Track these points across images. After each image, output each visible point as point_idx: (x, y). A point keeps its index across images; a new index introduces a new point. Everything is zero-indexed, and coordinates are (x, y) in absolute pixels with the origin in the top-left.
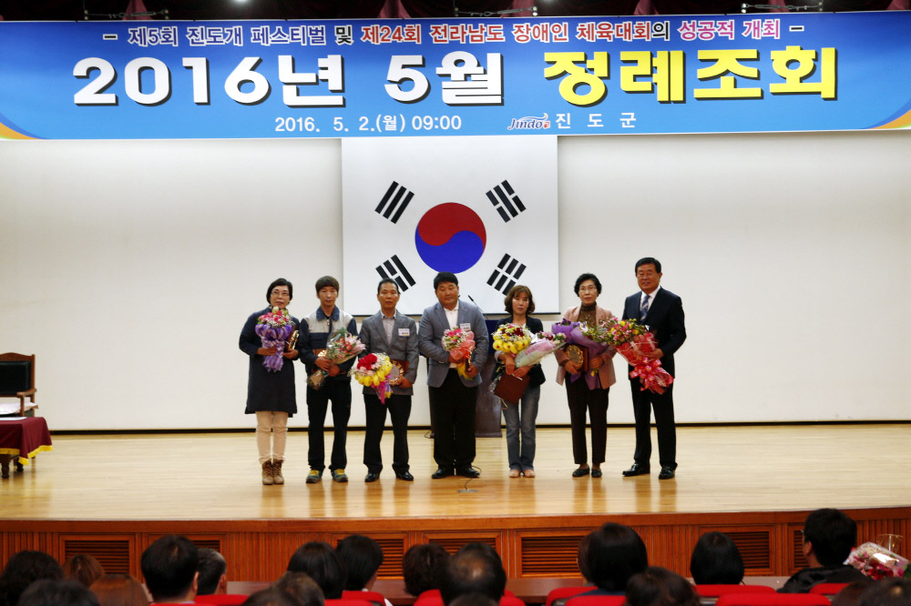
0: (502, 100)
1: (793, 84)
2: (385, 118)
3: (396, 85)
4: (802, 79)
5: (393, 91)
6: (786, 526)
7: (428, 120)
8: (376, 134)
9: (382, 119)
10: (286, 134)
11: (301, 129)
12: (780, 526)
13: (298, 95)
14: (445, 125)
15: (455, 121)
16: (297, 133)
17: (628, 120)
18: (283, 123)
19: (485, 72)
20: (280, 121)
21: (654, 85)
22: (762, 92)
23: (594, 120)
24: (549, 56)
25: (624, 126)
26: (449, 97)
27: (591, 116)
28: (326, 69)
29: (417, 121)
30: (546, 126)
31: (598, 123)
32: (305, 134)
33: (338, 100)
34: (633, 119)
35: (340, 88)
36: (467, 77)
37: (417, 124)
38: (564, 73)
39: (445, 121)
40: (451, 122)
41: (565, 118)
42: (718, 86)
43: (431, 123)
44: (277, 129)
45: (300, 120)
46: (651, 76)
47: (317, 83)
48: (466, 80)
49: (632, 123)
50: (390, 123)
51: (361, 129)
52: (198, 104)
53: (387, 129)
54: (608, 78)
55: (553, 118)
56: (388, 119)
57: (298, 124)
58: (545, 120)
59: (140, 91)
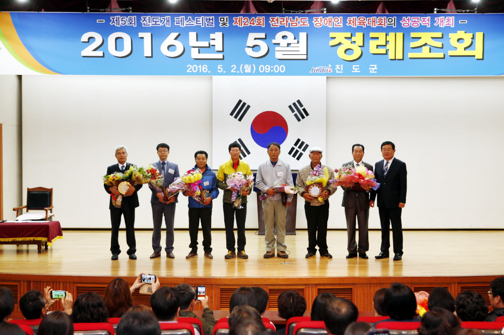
0: (307, 57)
1: (460, 51)
2: (245, 66)
3: (251, 49)
4: (465, 49)
5: (249, 52)
6: (457, 284)
7: (268, 67)
8: (240, 74)
9: (243, 67)
10: (192, 74)
11: (200, 71)
12: (453, 284)
13: (199, 53)
14: (276, 69)
15: (282, 68)
16: (198, 73)
17: (373, 69)
18: (191, 68)
19: (298, 42)
20: (189, 67)
21: (387, 51)
22: (444, 55)
23: (355, 68)
24: (332, 35)
25: (371, 72)
26: (279, 55)
27: (354, 66)
28: (214, 39)
29: (262, 68)
30: (330, 71)
31: (357, 70)
32: (202, 74)
33: (220, 56)
34: (376, 68)
35: (222, 50)
36: (289, 45)
37: (262, 69)
38: (340, 44)
39: (276, 68)
40: (279, 69)
41: (340, 67)
42: (421, 52)
43: (269, 69)
44: (188, 71)
45: (200, 66)
46: (386, 46)
47: (209, 47)
48: (288, 46)
49: (375, 70)
50: (248, 69)
51: (232, 71)
52: (147, 57)
53: (246, 72)
54: (363, 46)
55: (334, 67)
56: (246, 66)
57: (199, 68)
58: (329, 68)
59: (116, 50)
